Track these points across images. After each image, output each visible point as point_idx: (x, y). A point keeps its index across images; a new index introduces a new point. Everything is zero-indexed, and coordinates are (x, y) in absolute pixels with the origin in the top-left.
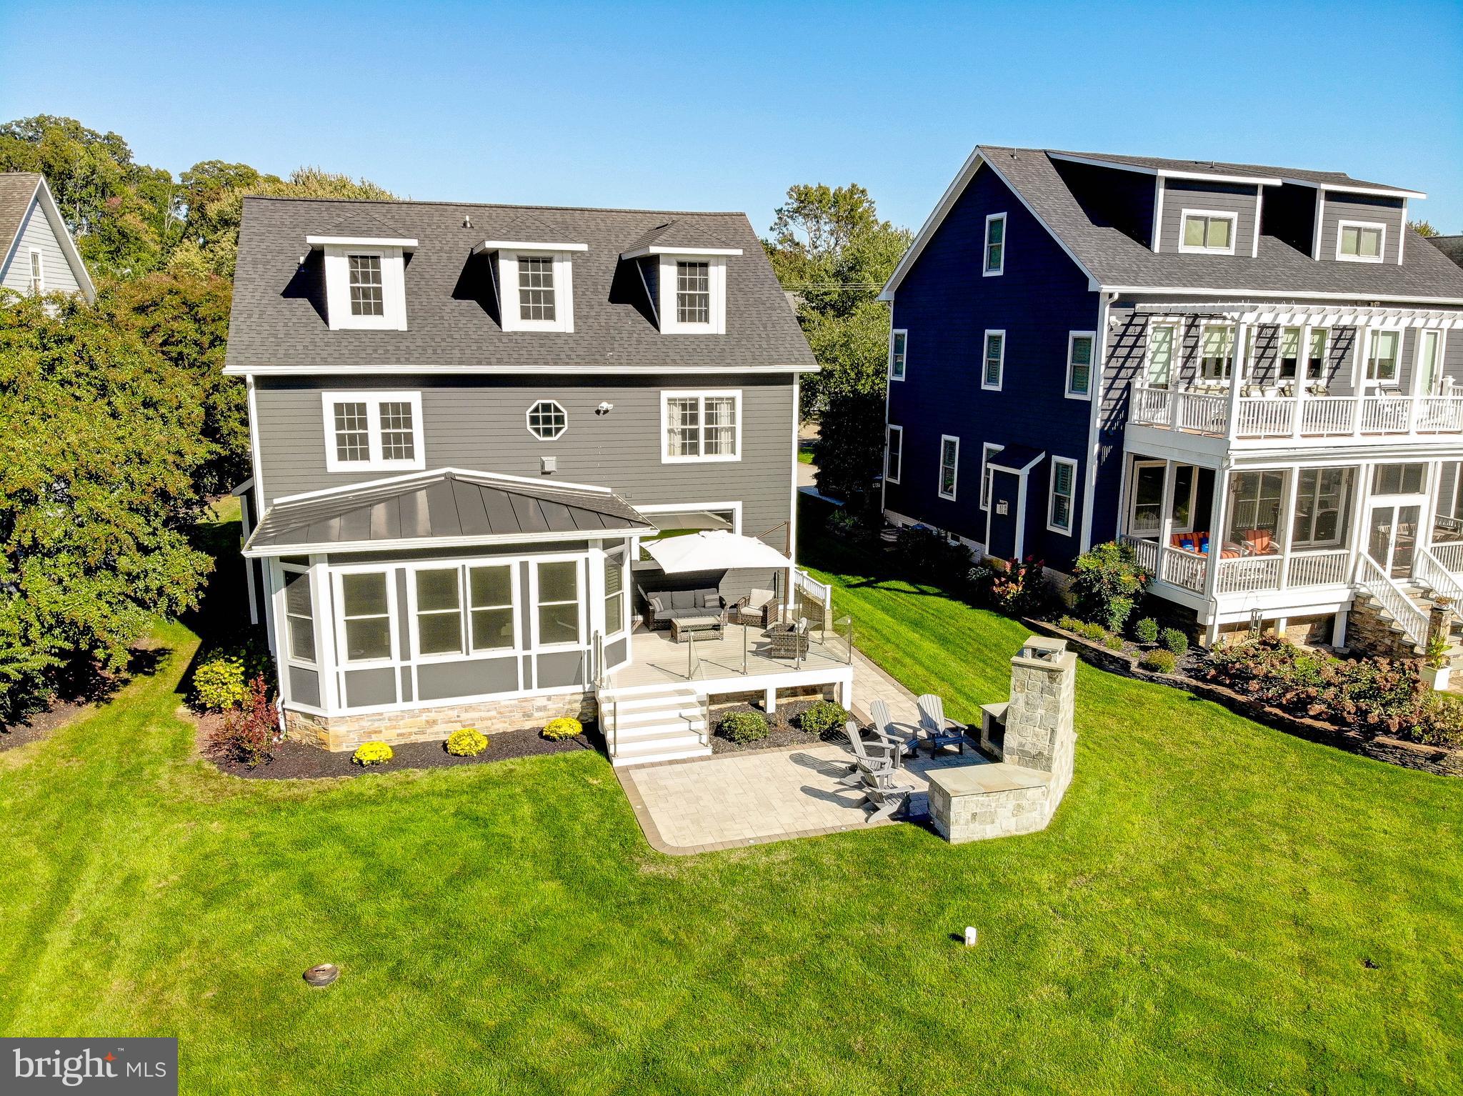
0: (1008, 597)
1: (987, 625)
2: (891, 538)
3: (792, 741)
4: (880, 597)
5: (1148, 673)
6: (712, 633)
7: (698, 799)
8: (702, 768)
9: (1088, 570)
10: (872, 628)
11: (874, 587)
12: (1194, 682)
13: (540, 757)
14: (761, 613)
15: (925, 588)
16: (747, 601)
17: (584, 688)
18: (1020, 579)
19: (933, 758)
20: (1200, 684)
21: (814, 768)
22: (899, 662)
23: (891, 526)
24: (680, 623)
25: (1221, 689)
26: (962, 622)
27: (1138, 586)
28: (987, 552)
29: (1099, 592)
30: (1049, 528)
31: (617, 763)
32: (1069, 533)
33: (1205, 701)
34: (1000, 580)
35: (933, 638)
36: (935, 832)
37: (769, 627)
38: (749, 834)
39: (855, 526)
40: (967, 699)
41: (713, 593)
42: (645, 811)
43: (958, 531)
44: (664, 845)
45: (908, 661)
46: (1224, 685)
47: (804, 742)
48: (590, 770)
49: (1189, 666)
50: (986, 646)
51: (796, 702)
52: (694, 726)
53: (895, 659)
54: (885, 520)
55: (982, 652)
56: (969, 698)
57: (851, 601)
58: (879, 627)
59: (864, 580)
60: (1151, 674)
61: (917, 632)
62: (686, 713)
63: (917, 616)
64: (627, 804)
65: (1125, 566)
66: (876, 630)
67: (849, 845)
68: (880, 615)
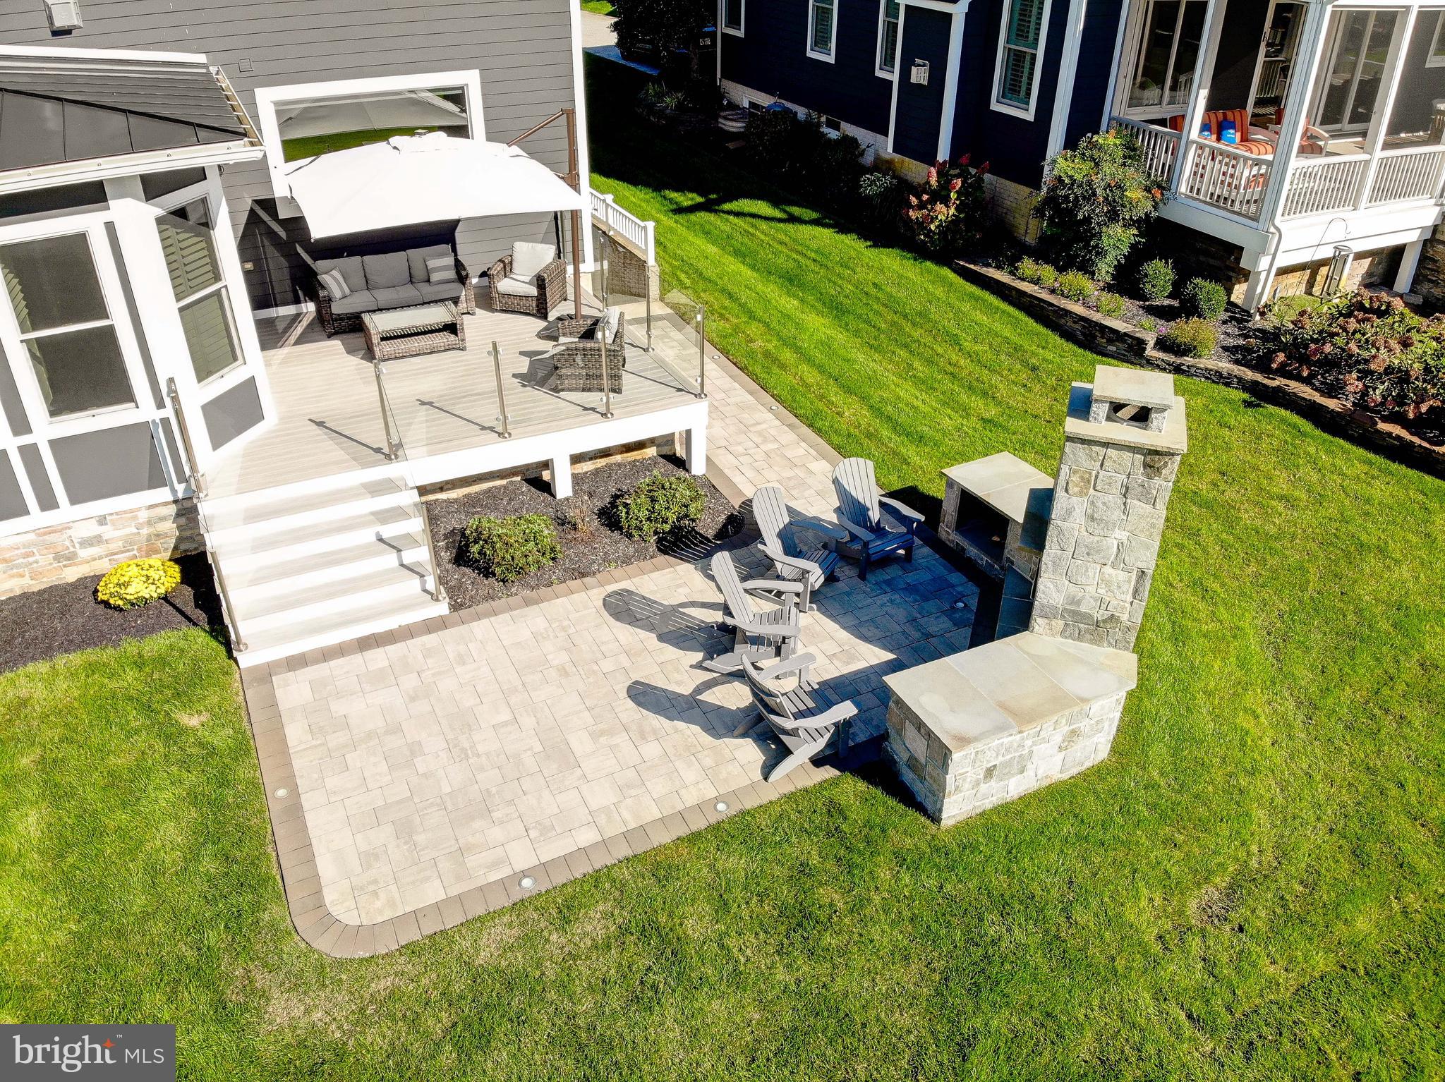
0: (933, 227)
1: (901, 276)
2: (734, 126)
3: (606, 560)
4: (727, 228)
5: (1172, 358)
6: (445, 339)
7: (415, 749)
8: (427, 653)
9: (1073, 181)
10: (723, 291)
11: (716, 211)
12: (1249, 375)
13: (91, 654)
14: (534, 291)
15: (796, 211)
16: (507, 267)
17: (174, 491)
18: (953, 195)
19: (862, 577)
20: (1259, 377)
21: (651, 628)
22: (775, 360)
23: (733, 106)
24: (379, 323)
25: (1295, 386)
26: (861, 273)
27: (1149, 206)
28: (890, 149)
29: (1087, 220)
30: (995, 106)
31: (246, 659)
32: (1029, 115)
33: (1271, 408)
34: (919, 197)
35: (819, 306)
36: (908, 798)
37: (552, 315)
38: (523, 858)
39: (680, 106)
40: (894, 429)
41: (443, 255)
42: (295, 809)
43: (840, 113)
44: (327, 921)
45: (787, 355)
46: (1299, 378)
47: (627, 561)
48: (185, 690)
49: (1231, 342)
50: (905, 317)
51: (609, 466)
52: (410, 556)
53: (767, 354)
54: (722, 97)
55: (900, 329)
56: (897, 427)
57: (685, 240)
58: (734, 289)
59: (700, 199)
60: (1178, 360)
61: (795, 296)
62: (389, 531)
63: (791, 265)
64: (256, 787)
65: (1130, 172)
66: (731, 296)
67: (736, 863)
68: (734, 266)
